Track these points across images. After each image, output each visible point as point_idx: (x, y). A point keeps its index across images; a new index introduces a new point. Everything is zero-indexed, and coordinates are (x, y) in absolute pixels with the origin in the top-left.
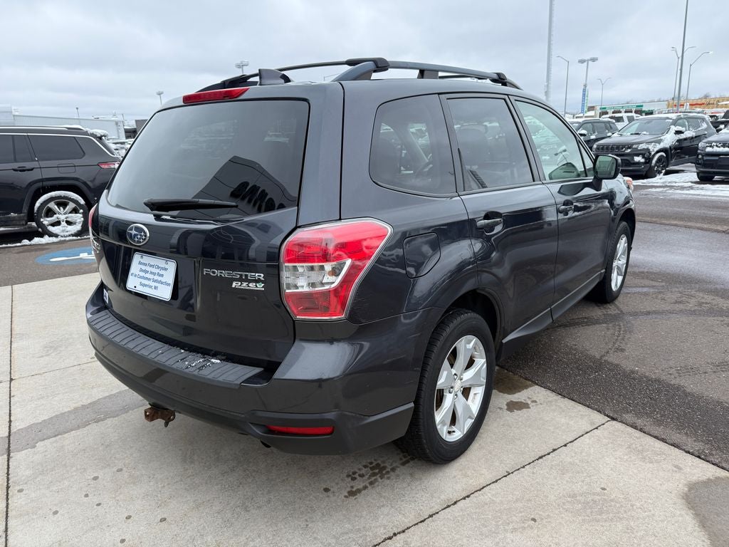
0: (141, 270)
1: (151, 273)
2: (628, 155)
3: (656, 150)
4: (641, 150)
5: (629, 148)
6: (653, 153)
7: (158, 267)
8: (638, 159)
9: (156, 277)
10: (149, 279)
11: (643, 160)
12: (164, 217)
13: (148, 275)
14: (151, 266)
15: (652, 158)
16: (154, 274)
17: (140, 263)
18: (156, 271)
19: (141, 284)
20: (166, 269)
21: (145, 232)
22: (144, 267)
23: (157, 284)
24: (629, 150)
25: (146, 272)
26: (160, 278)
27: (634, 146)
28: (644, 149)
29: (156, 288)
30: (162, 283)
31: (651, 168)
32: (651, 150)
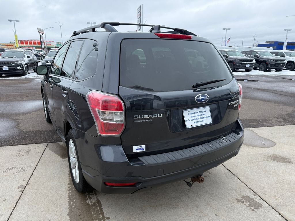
0: (191, 117)
1: (198, 116)
2: (14, 66)
3: (24, 64)
4: (19, 64)
5: (14, 63)
6: (24, 65)
7: (201, 112)
8: (19, 68)
9: (201, 117)
10: (198, 119)
11: (21, 68)
12: (197, 90)
13: (197, 117)
14: (196, 113)
15: (24, 67)
16: (200, 115)
17: (189, 114)
18: (201, 114)
19: (194, 123)
20: (205, 111)
21: (207, 96)
22: (193, 115)
23: (203, 119)
24: (14, 64)
25: (195, 116)
26: (203, 116)
27: (16, 63)
28: (20, 64)
29: (203, 121)
30: (205, 117)
31: (24, 71)
32: (23, 64)
